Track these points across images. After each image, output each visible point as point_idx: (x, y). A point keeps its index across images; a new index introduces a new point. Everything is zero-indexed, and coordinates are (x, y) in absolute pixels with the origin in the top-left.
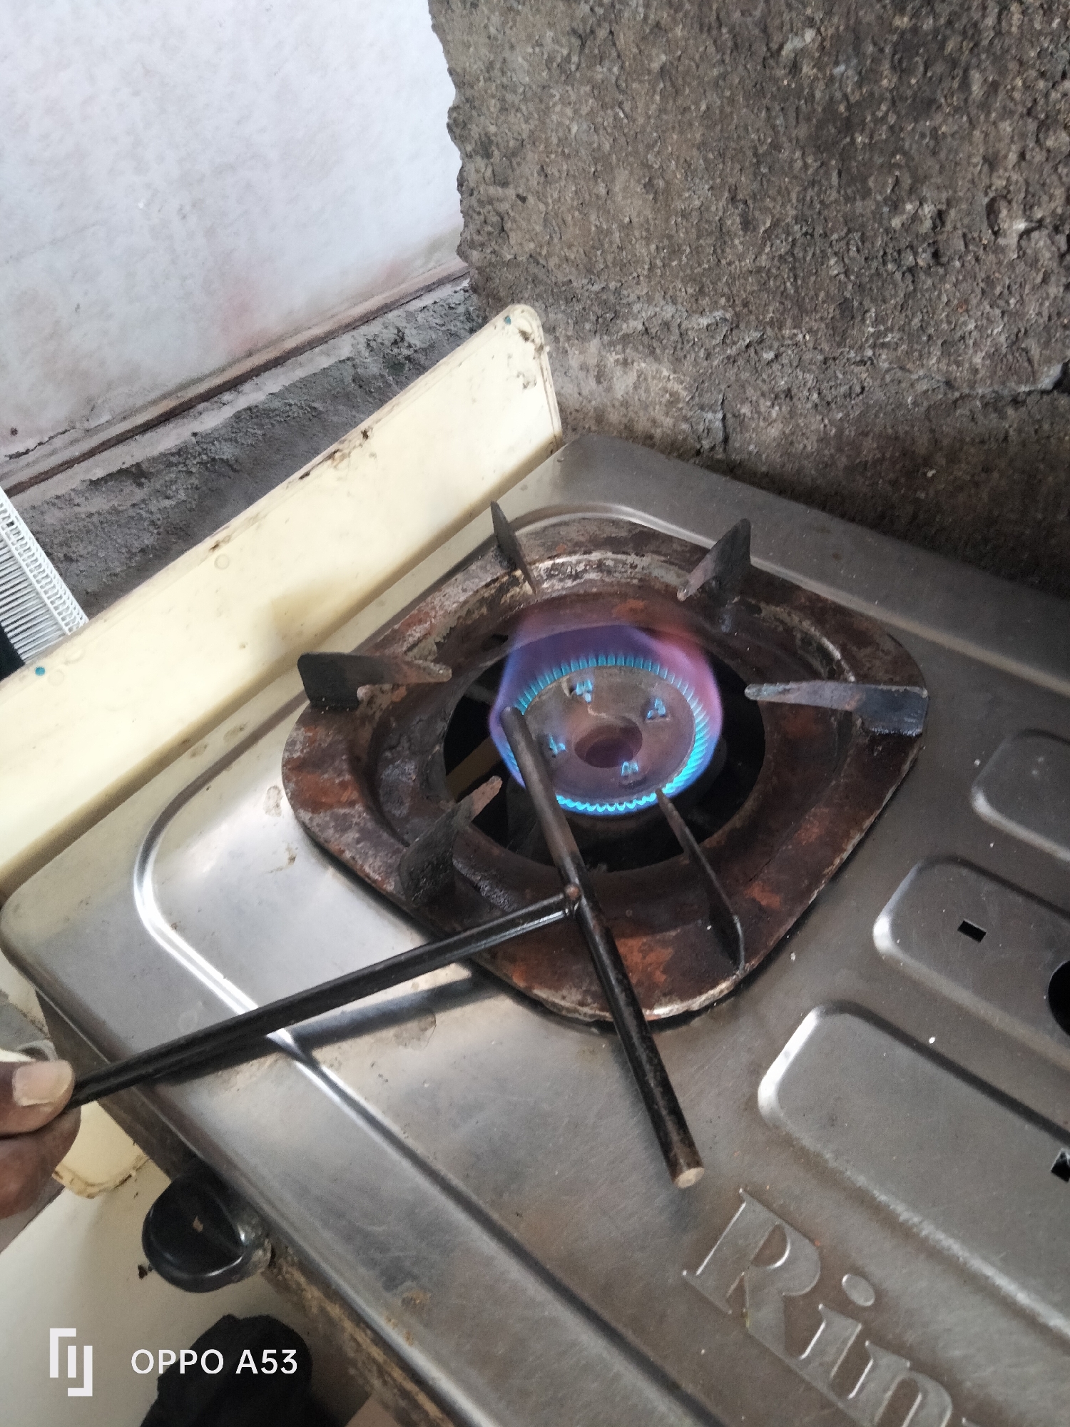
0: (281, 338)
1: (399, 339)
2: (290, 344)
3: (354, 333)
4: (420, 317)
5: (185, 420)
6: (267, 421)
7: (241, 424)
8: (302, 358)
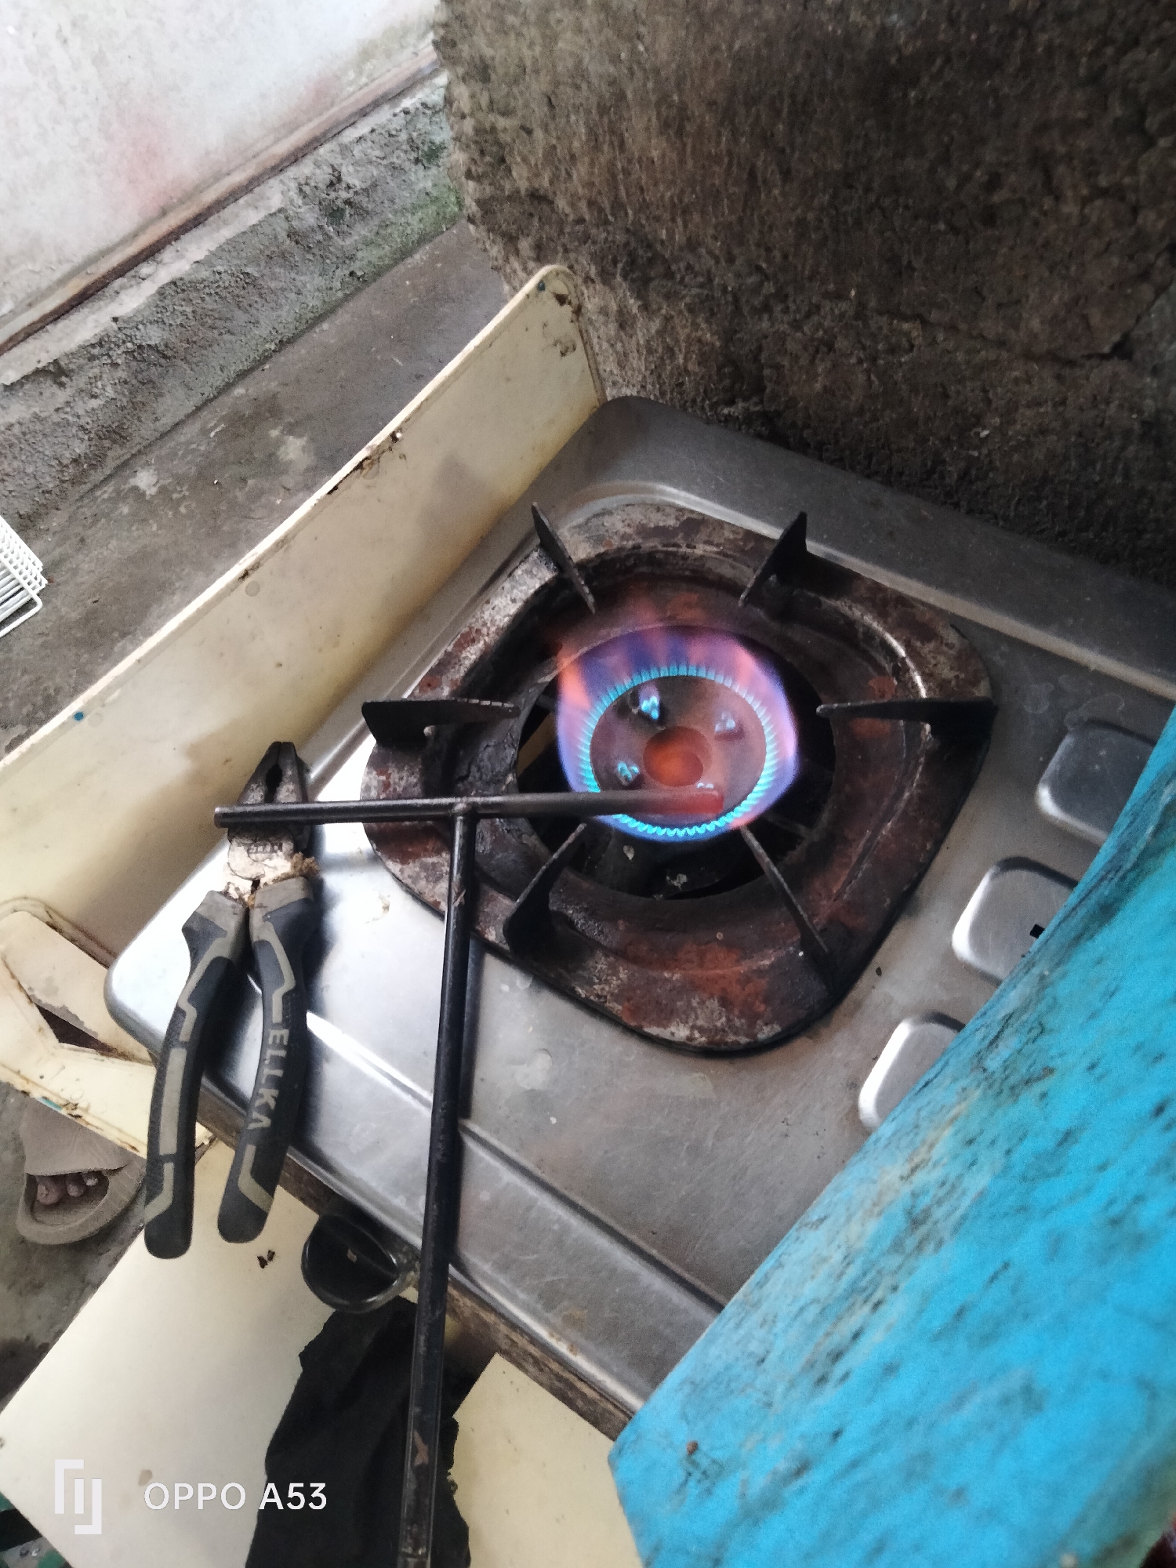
0: (198, 189)
1: (335, 181)
2: (210, 197)
3: (281, 176)
4: (357, 151)
5: (102, 303)
6: (195, 294)
7: (167, 302)
8: (226, 213)
